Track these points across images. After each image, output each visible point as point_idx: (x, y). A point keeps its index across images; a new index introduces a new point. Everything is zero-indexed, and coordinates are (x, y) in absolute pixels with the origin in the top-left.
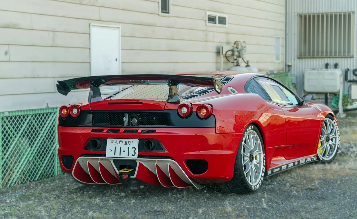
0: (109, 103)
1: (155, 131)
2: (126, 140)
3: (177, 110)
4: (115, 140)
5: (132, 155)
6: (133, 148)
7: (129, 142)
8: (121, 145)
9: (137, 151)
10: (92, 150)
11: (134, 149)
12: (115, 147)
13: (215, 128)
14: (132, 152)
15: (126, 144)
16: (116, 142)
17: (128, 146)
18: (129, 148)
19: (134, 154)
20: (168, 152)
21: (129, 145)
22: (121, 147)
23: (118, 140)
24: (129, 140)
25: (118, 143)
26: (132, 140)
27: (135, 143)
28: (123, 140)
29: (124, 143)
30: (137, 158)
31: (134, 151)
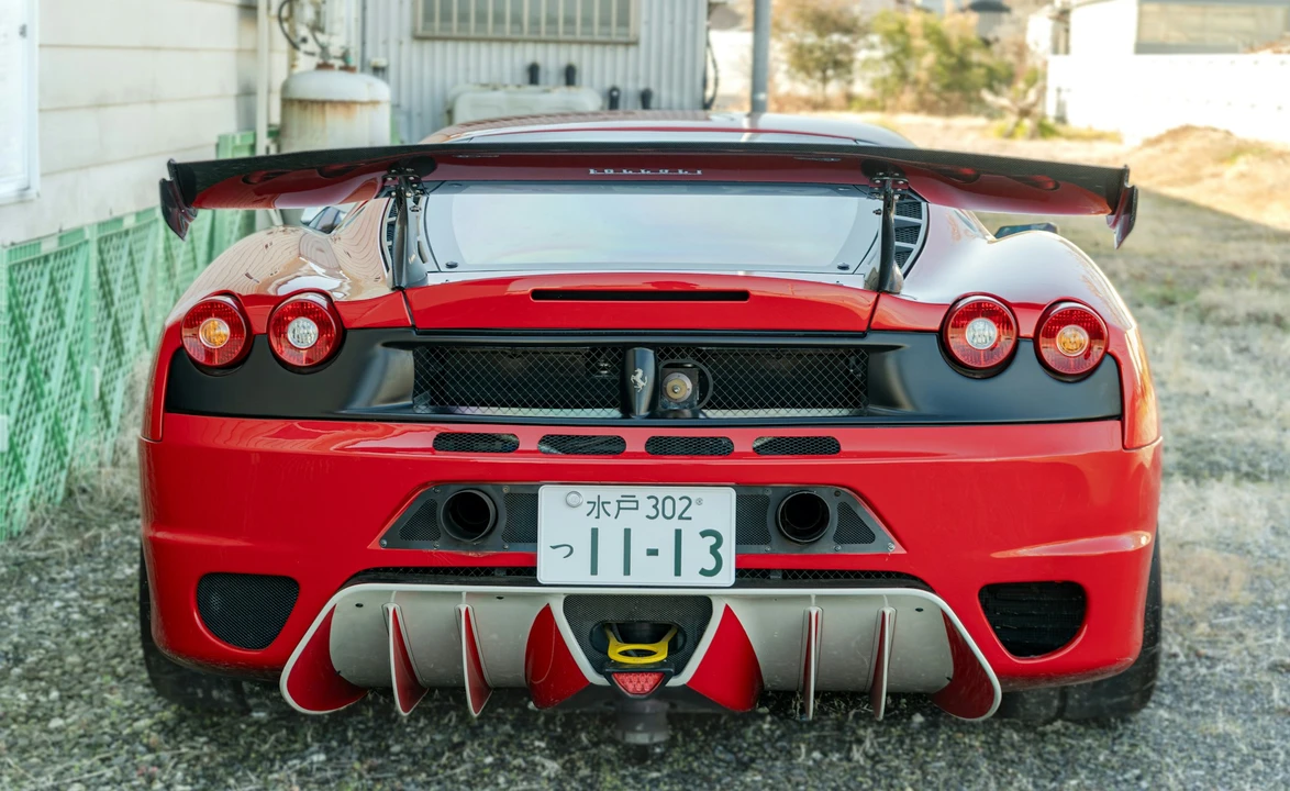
0: (537, 294)
1: (829, 447)
2: (661, 492)
3: (941, 335)
4: (589, 492)
5: (704, 572)
6: (704, 534)
7: (683, 504)
8: (628, 519)
9: (729, 552)
10: (437, 548)
11: (712, 540)
12: (595, 532)
13: (1118, 423)
14: (697, 554)
15: (659, 511)
16: (599, 506)
17: (676, 523)
18: (678, 533)
19: (711, 564)
20: (903, 552)
21: (680, 518)
22: (627, 532)
23: (611, 493)
24: (677, 492)
25: (612, 509)
26: (694, 492)
27: (717, 507)
28: (641, 493)
29: (647, 507)
30: (734, 586)
31: (714, 550)
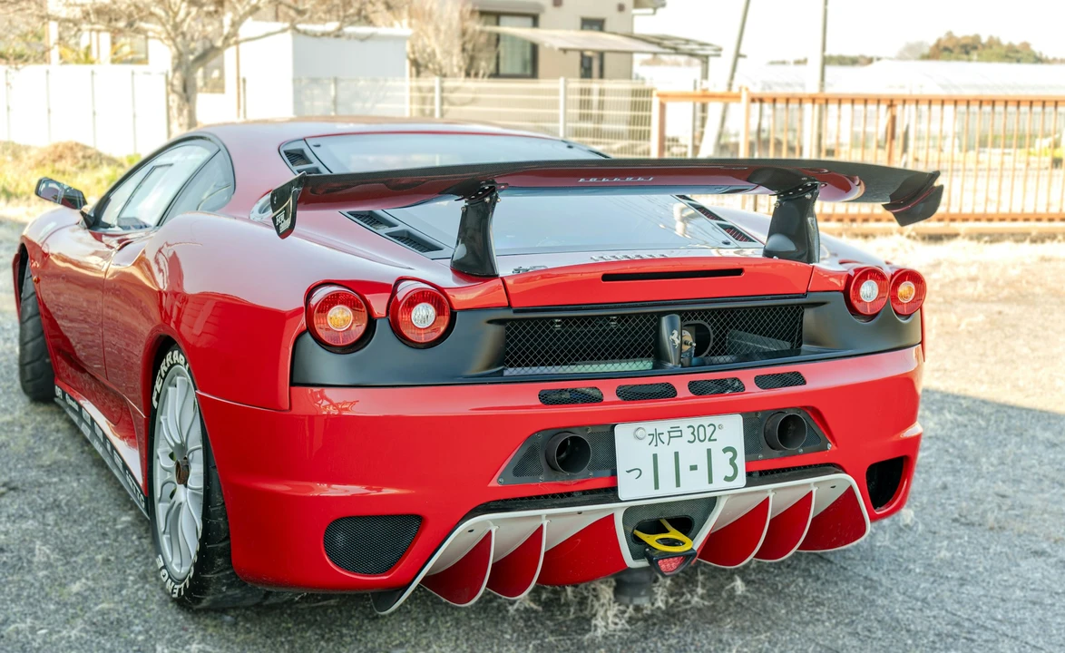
0: (606, 277)
1: (798, 379)
2: (696, 422)
3: (846, 292)
4: (649, 427)
5: (727, 479)
6: (725, 450)
7: (710, 429)
8: (679, 444)
9: (741, 461)
11: (730, 454)
12: (655, 456)
13: (920, 348)
14: (722, 466)
15: (696, 438)
16: (657, 436)
17: (707, 444)
18: (709, 451)
19: (730, 474)
20: (836, 448)
21: (710, 440)
22: (676, 454)
23: (663, 426)
24: (706, 421)
25: (665, 438)
26: (716, 420)
27: (731, 430)
28: (683, 423)
29: (688, 434)
30: (745, 487)
31: (732, 462)
